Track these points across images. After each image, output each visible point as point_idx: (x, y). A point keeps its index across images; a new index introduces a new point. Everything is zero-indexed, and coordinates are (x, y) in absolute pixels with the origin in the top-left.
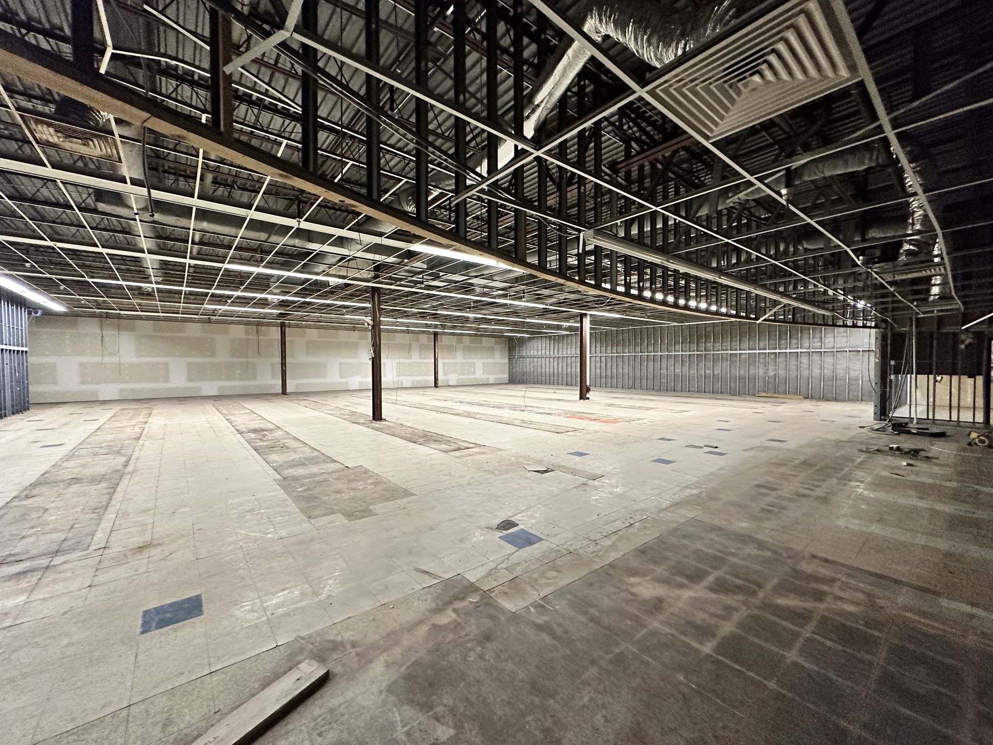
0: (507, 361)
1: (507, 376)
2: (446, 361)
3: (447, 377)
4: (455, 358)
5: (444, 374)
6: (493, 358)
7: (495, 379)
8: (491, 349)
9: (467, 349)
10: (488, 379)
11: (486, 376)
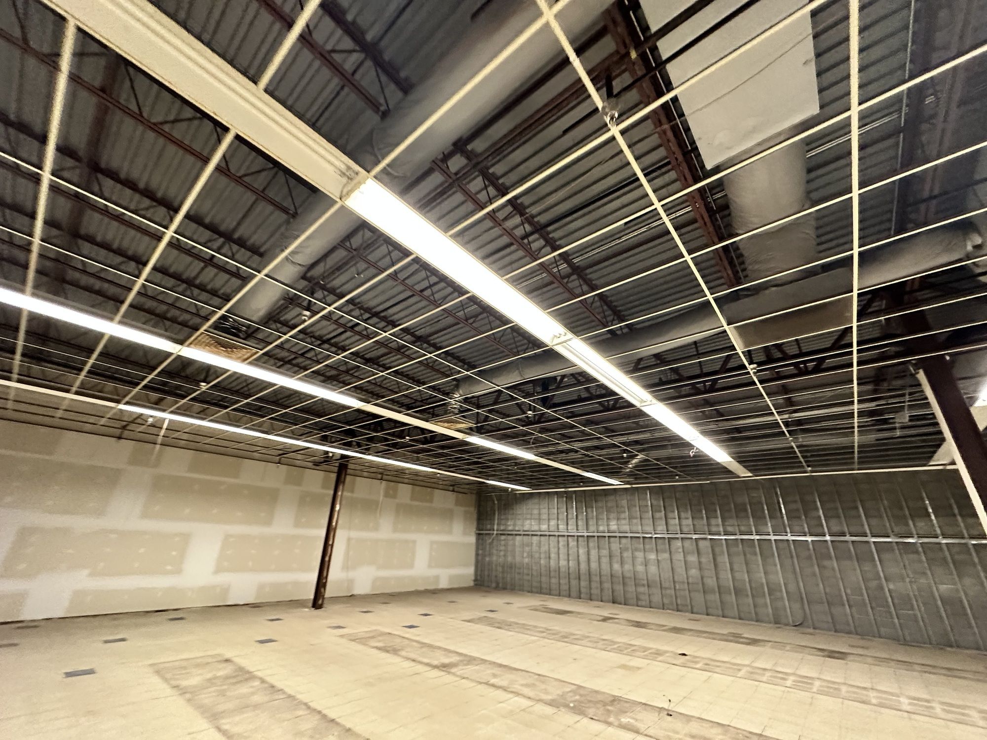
0: (472, 539)
1: (471, 570)
2: (354, 534)
3: (351, 574)
4: (376, 529)
5: (346, 567)
6: (450, 532)
7: (451, 578)
8: (447, 515)
9: (403, 511)
10: (437, 578)
11: (435, 572)
